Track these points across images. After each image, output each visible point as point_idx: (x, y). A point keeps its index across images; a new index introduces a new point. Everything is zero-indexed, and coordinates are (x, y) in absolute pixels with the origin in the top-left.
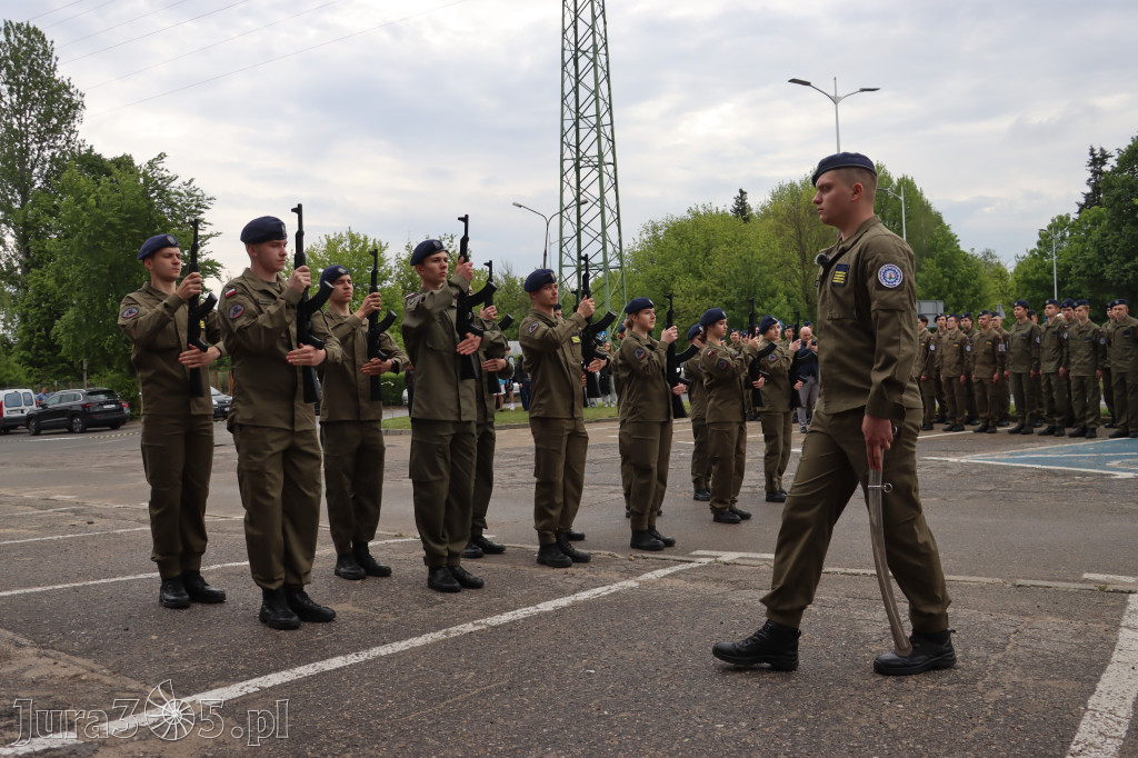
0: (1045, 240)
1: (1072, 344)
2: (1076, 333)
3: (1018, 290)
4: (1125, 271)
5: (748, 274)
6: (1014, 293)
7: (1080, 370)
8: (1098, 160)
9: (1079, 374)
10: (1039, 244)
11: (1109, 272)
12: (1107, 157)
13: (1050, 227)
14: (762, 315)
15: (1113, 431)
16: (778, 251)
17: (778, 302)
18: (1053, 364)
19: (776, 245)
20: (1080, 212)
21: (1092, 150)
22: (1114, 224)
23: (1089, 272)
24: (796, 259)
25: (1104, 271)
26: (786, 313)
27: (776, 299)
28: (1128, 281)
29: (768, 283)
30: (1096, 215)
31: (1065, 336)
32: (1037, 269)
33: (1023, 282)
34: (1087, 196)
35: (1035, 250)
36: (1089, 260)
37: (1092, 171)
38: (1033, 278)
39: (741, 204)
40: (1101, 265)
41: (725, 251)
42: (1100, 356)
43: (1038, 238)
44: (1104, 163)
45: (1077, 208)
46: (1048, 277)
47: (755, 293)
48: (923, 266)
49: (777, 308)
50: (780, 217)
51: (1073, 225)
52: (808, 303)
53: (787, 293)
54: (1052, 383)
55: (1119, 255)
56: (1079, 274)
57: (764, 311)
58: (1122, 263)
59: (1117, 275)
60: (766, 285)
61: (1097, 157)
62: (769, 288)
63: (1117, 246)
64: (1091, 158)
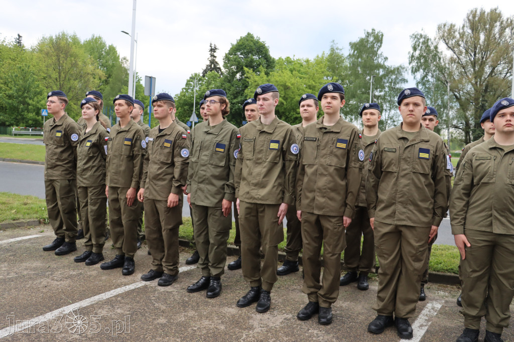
4: (234, 103)
5: (25, 79)
8: (213, 50)
10: (186, 85)
12: (217, 49)
13: (191, 78)
14: (33, 105)
16: (44, 69)
19: (43, 66)
20: (203, 73)
21: (211, 44)
24: (55, 75)
28: (235, 110)
29: (38, 86)
30: (213, 75)
34: (207, 66)
37: (210, 54)
39: (18, 43)
41: (10, 64)
44: (215, 52)
45: (202, 71)
47: (29, 91)
48: (122, 90)
50: (42, 52)
55: (231, 95)
57: (34, 103)
60: (36, 88)
61: (213, 48)
62: (38, 90)
63: (229, 90)
64: (210, 48)
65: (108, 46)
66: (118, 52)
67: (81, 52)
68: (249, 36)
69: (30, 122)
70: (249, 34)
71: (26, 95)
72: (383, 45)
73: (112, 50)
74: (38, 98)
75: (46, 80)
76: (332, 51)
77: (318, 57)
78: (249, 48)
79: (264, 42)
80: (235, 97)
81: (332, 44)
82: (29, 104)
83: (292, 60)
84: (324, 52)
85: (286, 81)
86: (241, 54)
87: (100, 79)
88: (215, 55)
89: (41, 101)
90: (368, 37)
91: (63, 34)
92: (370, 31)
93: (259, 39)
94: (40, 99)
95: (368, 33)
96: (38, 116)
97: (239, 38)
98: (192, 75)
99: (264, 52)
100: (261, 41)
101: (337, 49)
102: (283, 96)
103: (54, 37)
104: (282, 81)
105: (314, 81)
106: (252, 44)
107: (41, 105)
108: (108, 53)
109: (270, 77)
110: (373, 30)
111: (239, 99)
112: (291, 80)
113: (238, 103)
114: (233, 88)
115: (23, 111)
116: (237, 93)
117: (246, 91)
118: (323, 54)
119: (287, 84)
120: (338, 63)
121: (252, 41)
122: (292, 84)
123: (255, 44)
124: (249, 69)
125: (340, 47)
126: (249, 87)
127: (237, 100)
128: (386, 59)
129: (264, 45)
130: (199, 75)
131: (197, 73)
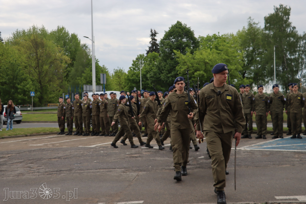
0: (135, 64)
1: (257, 102)
2: (258, 98)
3: (125, 83)
4: (169, 77)
5: (13, 70)
6: (124, 84)
7: (260, 112)
8: (153, 35)
9: (260, 114)
10: (133, 65)
11: (162, 77)
12: (156, 33)
13: (137, 59)
14: (21, 89)
15: (273, 136)
16: (25, 60)
17: (28, 83)
18: (249, 110)
19: (24, 57)
20: (147, 54)
21: (152, 30)
22: (164, 59)
23: (155, 77)
25: (160, 77)
26: (32, 88)
27: (27, 82)
28: (169, 81)
30: (153, 55)
31: (254, 99)
32: (133, 75)
33: (127, 80)
34: (150, 48)
35: (131, 67)
36: (155, 72)
37: (151, 38)
38: (131, 78)
40: (160, 74)
42: (268, 107)
43: (132, 63)
44: (155, 36)
45: (146, 52)
46: (137, 78)
47: (16, 79)
48: (85, 71)
49: (28, 86)
50: (20, 45)
51: (145, 59)
52: (41, 84)
53: (31, 79)
54: (248, 117)
55: (166, 71)
56: (151, 77)
57: (21, 87)
58: (167, 74)
59: (165, 79)
60: (22, 76)
61: (153, 33)
62: (23, 77)
63: (165, 68)
64: (151, 33)
65: (70, 35)
66: (79, 39)
67: (50, 43)
68: (179, 24)
69: (20, 101)
70: (178, 22)
71: (15, 81)
72: (290, 17)
73: (74, 37)
74: (24, 83)
75: (27, 69)
76: (249, 26)
77: (239, 31)
78: (178, 34)
79: (189, 28)
80: (170, 73)
81: (249, 20)
82: (17, 88)
83: (218, 36)
84: (244, 27)
85: (205, 59)
86: (173, 38)
87: (66, 62)
88: (156, 39)
89: (26, 85)
90: (277, 11)
91: (34, 28)
92: (279, 7)
93: (186, 26)
94: (26, 84)
95: (277, 9)
96: (25, 97)
97: (171, 26)
98: (138, 56)
99: (190, 35)
100: (188, 27)
101: (254, 23)
102: (203, 69)
103: (26, 31)
104: (202, 59)
105: (228, 55)
106: (180, 30)
107: (27, 88)
108: (71, 41)
109: (194, 55)
110: (281, 6)
111: (173, 73)
112: (209, 56)
113: (172, 76)
114: (167, 66)
115: (13, 94)
116: (171, 69)
117: (177, 68)
118: (244, 28)
119: (205, 61)
120: (255, 35)
121: (180, 28)
122: (210, 60)
123: (182, 30)
124: (178, 51)
125: (257, 22)
126: (179, 65)
127: (171, 75)
128: (294, 28)
129: (190, 30)
130: (143, 56)
131: (142, 54)
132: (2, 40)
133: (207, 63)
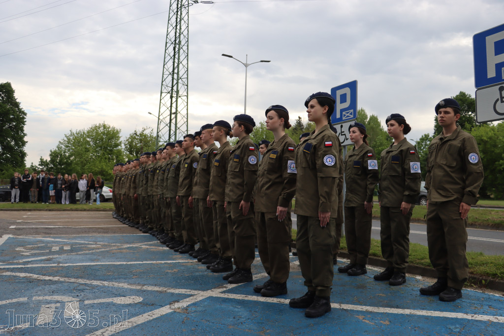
39: (299, 123)
65: (369, 116)
66: (379, 121)
70: (461, 92)
73: (374, 119)
85: (482, 136)
93: (470, 96)
98: (422, 136)
104: (479, 136)
108: (369, 123)
119: (483, 138)
122: (490, 138)
130: (429, 136)
131: (427, 134)
132: (303, 125)
133: (487, 141)
